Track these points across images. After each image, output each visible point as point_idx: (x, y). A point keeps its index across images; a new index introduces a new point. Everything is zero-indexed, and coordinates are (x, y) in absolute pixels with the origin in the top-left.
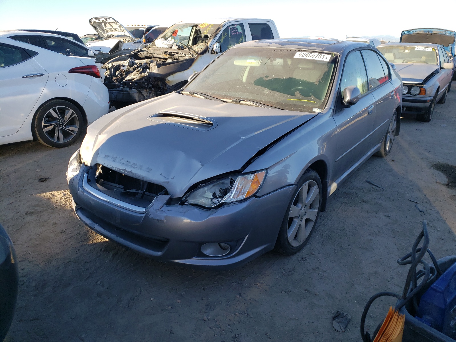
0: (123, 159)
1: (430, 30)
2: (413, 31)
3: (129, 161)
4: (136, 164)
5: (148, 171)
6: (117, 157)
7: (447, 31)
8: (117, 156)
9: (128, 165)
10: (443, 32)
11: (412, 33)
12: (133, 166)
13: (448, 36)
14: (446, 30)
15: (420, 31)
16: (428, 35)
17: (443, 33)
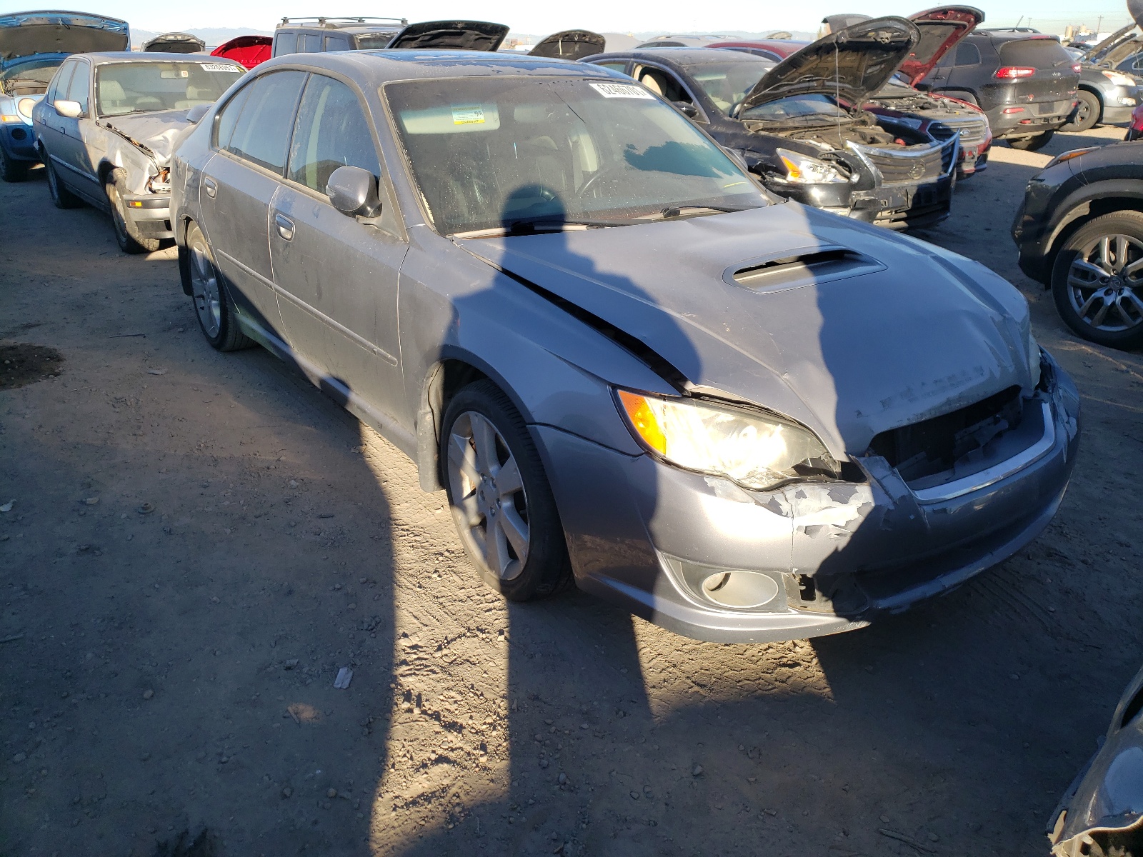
1: (64, 16)
2: (19, 19)
4: (954, 376)
5: (982, 375)
7: (105, 21)
9: (944, 388)
10: (98, 22)
11: (18, 24)
13: (111, 33)
14: (103, 18)
15: (37, 19)
16: (60, 31)
17: (98, 25)
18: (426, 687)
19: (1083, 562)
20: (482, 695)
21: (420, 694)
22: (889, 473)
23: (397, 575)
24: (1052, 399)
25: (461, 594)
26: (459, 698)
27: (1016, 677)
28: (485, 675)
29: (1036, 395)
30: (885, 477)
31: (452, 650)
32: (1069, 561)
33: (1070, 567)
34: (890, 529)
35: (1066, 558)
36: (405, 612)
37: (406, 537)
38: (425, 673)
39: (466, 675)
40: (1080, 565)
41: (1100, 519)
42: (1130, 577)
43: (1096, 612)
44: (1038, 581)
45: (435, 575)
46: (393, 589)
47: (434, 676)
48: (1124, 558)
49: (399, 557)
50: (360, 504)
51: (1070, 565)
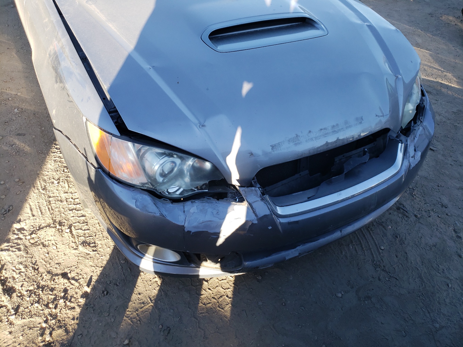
0: (310, 132)
3: (323, 128)
4: (337, 125)
5: (361, 123)
6: (297, 136)
8: (297, 134)
9: (326, 134)
12: (335, 131)
18: (9, 260)
19: (416, 216)
20: (37, 269)
21: (5, 264)
22: (259, 199)
23: (37, 179)
24: (407, 141)
25: (63, 196)
26: (23, 270)
27: (340, 295)
28: (47, 255)
29: (397, 137)
30: (255, 202)
31: (38, 235)
32: (406, 214)
33: (406, 219)
34: (252, 235)
35: (407, 212)
36: (28, 205)
37: (56, 154)
38: (14, 250)
39: (36, 255)
40: (413, 218)
41: (438, 186)
42: (437, 229)
43: (406, 253)
44: (384, 227)
45: (56, 182)
46: (30, 188)
47: (18, 253)
48: (440, 216)
49: (45, 167)
50: (43, 128)
51: (407, 217)
